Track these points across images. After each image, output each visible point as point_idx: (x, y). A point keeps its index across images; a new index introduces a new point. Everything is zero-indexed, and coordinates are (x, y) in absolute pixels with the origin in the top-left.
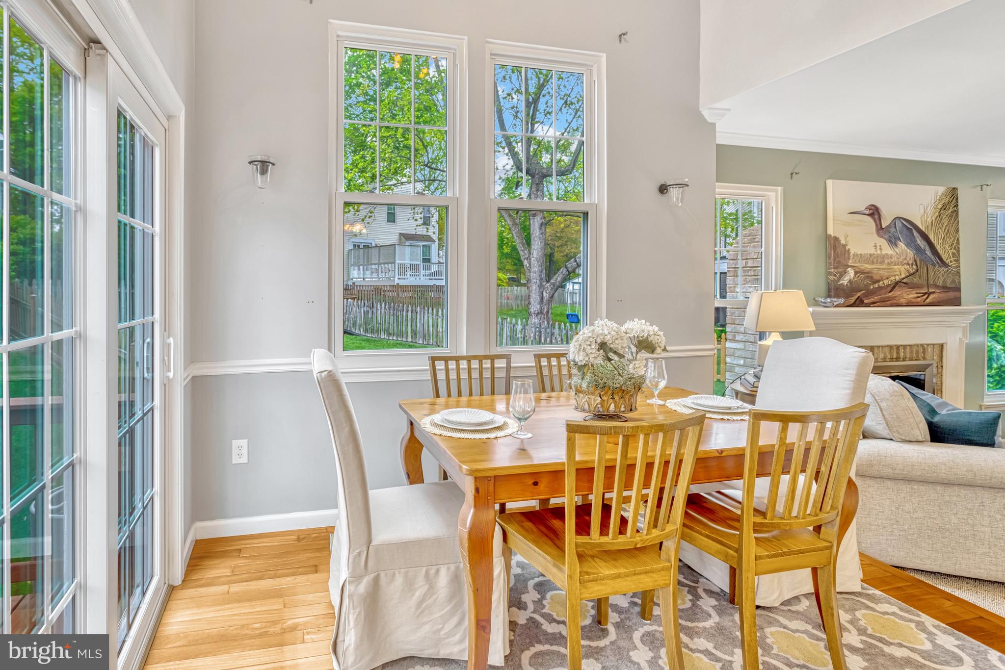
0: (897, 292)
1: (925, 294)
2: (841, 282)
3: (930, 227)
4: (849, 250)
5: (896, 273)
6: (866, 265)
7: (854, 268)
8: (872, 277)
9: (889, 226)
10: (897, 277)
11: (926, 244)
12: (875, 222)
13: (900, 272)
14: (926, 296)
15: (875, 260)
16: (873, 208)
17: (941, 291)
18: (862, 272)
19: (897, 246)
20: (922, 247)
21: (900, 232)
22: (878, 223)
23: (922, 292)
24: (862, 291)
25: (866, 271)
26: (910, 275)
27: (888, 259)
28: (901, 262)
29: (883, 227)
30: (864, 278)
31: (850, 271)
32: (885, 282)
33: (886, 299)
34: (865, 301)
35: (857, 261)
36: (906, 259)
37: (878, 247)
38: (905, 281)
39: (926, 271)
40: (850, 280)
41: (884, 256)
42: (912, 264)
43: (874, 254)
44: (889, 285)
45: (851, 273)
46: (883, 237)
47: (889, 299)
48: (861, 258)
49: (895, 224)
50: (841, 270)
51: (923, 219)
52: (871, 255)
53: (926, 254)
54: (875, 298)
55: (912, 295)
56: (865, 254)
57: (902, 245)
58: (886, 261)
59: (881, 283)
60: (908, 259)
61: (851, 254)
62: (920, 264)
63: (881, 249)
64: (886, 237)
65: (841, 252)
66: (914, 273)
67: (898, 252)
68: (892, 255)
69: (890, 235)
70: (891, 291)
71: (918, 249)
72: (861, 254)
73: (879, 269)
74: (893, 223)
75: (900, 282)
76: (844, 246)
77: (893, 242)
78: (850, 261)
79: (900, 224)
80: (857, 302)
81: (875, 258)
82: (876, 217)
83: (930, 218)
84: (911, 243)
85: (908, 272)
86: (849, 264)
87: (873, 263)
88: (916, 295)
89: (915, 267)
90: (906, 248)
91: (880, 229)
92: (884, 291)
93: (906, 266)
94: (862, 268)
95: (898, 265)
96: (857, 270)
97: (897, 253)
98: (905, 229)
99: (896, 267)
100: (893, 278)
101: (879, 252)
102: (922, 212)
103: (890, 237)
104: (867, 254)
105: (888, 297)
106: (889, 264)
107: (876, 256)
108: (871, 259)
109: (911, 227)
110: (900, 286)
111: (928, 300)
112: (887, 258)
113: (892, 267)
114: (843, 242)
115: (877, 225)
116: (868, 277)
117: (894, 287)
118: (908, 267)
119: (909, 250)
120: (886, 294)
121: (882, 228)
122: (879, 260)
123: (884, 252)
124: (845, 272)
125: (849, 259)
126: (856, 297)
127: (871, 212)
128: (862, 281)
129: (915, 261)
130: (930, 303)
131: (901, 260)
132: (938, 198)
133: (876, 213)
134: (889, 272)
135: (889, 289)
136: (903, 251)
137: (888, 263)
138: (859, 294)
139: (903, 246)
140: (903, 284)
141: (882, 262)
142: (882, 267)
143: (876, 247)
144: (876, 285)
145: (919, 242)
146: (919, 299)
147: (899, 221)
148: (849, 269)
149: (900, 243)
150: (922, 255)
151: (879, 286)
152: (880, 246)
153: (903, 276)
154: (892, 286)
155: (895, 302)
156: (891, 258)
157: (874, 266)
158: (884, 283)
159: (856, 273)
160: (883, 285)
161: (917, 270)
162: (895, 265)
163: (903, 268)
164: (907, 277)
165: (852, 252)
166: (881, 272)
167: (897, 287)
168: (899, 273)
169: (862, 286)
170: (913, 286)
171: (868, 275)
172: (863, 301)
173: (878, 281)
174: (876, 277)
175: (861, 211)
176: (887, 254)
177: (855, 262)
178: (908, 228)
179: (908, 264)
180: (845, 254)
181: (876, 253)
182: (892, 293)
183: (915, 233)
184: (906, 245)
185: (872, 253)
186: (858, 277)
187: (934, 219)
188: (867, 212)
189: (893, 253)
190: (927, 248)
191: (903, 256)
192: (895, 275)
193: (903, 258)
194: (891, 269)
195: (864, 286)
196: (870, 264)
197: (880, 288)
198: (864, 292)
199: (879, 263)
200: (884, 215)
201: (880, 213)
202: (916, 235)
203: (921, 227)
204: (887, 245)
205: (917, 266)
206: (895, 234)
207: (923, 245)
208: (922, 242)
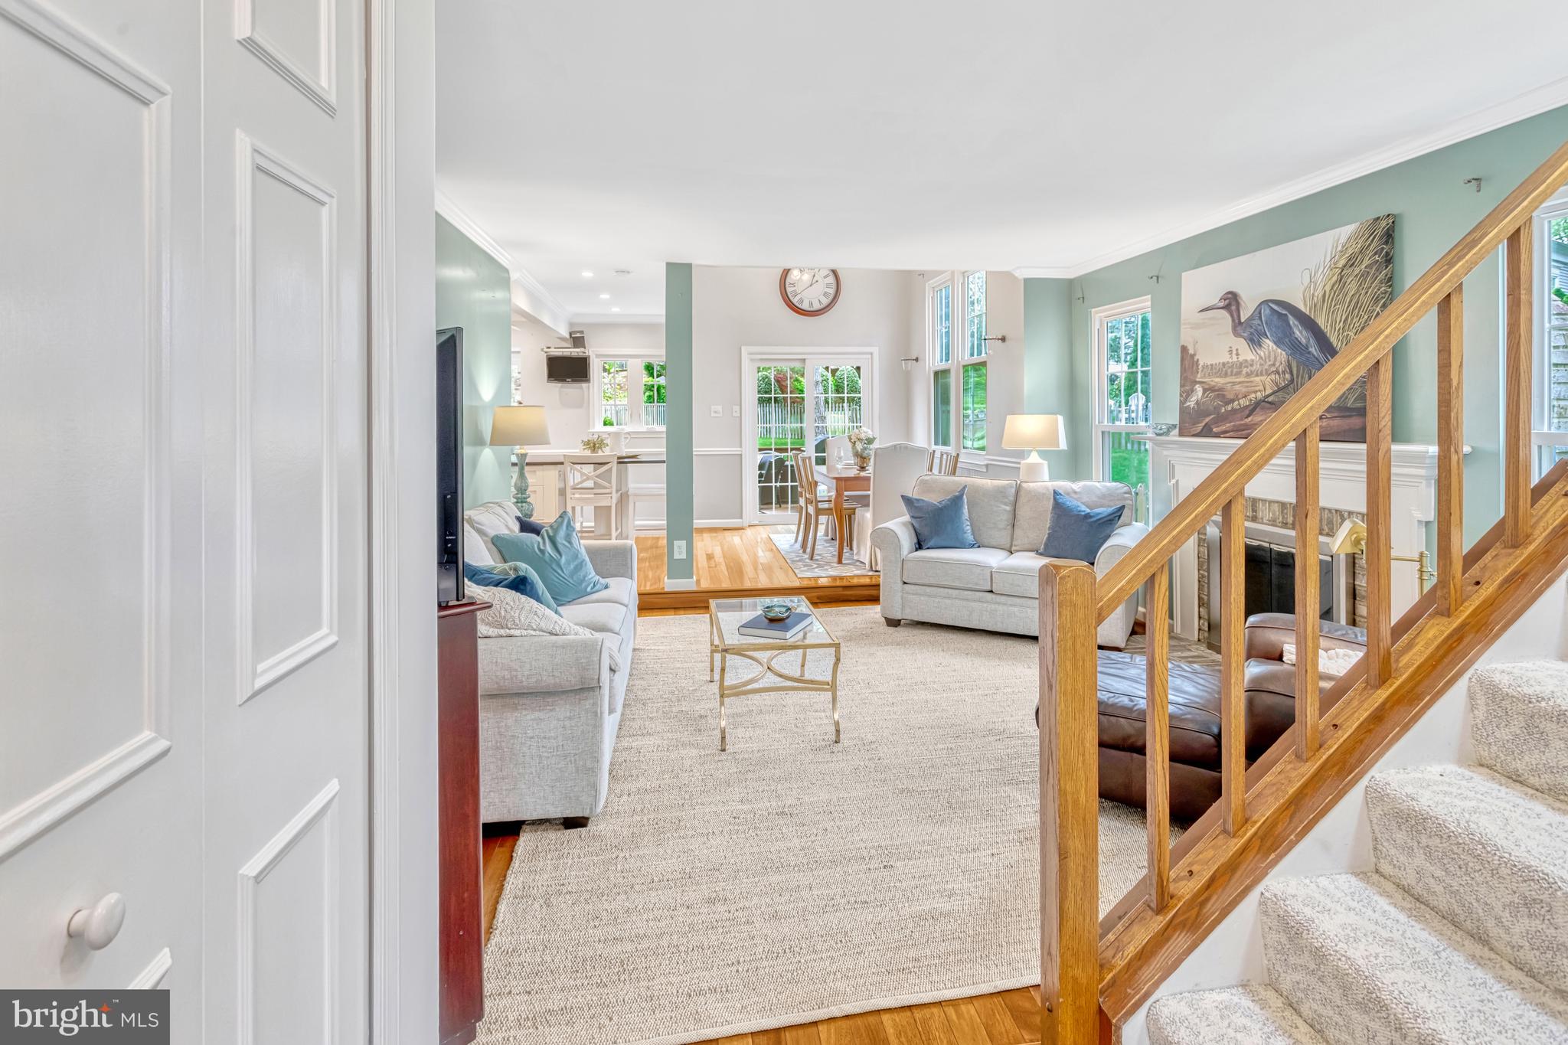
0: (1257, 418)
2: (1188, 404)
3: (1319, 305)
4: (1198, 360)
5: (1257, 388)
6: (1216, 380)
7: (1203, 385)
8: (1224, 396)
9: (1252, 317)
10: (1259, 394)
11: (1310, 335)
12: (1232, 316)
13: (1265, 385)
15: (1229, 371)
16: (1230, 296)
17: (1336, 414)
18: (1212, 389)
19: (1260, 346)
20: (1304, 341)
21: (1266, 323)
22: (1235, 316)
24: (1211, 414)
25: (1216, 388)
26: (1280, 390)
27: (1247, 367)
28: (1266, 371)
29: (1242, 321)
30: (1215, 398)
31: (1198, 389)
32: (1242, 402)
33: (1243, 428)
34: (1214, 430)
35: (1207, 374)
36: (1274, 365)
37: (1234, 352)
38: (1270, 399)
40: (1198, 401)
41: (1241, 364)
42: (1284, 372)
43: (1228, 363)
44: (1246, 406)
45: (1199, 391)
46: (1241, 336)
47: (1247, 427)
48: (1212, 369)
49: (1260, 313)
50: (1187, 388)
51: (1307, 294)
52: (1224, 364)
53: (1309, 353)
54: (1227, 426)
56: (1216, 364)
57: (1269, 344)
58: (1245, 371)
59: (1236, 403)
60: (1278, 364)
61: (1200, 366)
62: (1298, 371)
63: (1237, 354)
64: (1245, 335)
65: (1189, 365)
66: (1286, 386)
67: (1262, 354)
68: (1253, 361)
69: (1252, 330)
70: (1248, 416)
71: (1295, 347)
72: (1212, 365)
73: (1234, 383)
74: (1258, 311)
75: (1264, 401)
76: (1193, 356)
77: (1254, 341)
78: (1199, 376)
79: (1268, 311)
80: (1204, 431)
81: (1229, 367)
82: (1233, 308)
83: (1320, 288)
84: (1285, 339)
85: (1277, 385)
86: (1198, 380)
87: (1226, 375)
89: (1288, 376)
90: (1275, 347)
91: (1238, 325)
92: (1239, 416)
93: (1273, 376)
94: (1213, 383)
95: (1262, 375)
96: (1207, 387)
97: (1261, 358)
98: (1275, 318)
99: (1257, 379)
100: (1253, 395)
101: (1235, 359)
102: (1306, 281)
103: (1252, 333)
104: (1219, 363)
105: (1246, 425)
106: (1248, 375)
107: (1230, 365)
108: (1223, 370)
109: (1284, 312)
110: (1263, 408)
112: (1245, 367)
113: (1252, 379)
114: (1191, 351)
115: (1233, 321)
116: (1218, 395)
117: (1254, 409)
118: (1277, 376)
119: (1279, 351)
120: (1242, 420)
121: (1240, 323)
122: (1235, 370)
123: (1241, 359)
124: (1192, 391)
125: (1198, 372)
126: (1203, 424)
127: (1227, 302)
128: (1211, 402)
129: (1290, 366)
131: (1266, 367)
132: (1340, 248)
133: (1234, 303)
134: (1247, 387)
135: (1247, 412)
136: (1269, 353)
137: (1247, 373)
138: (1207, 420)
139: (1271, 344)
140: (1268, 405)
141: (1239, 373)
142: (1238, 380)
143: (1231, 352)
144: (1229, 408)
145: (1297, 333)
147: (1266, 306)
148: (1197, 386)
149: (1267, 341)
150: (1301, 354)
151: (1232, 409)
152: (1237, 350)
153: (1269, 391)
154: (1252, 407)
156: (1252, 365)
157: (1228, 379)
158: (1239, 404)
159: (1205, 390)
160: (1238, 407)
161: (1292, 381)
162: (1257, 375)
163: (1268, 379)
164: (1273, 393)
165: (1201, 363)
166: (1237, 387)
167: (1258, 409)
168: (1262, 388)
169: (1211, 408)
171: (1220, 393)
172: (1212, 430)
173: (1232, 401)
174: (1230, 396)
175: (1214, 305)
176: (1246, 361)
177: (1205, 376)
178: (1280, 315)
179: (1277, 372)
180: (1193, 367)
181: (1230, 361)
182: (1250, 419)
183: (1292, 320)
184: (1275, 343)
185: (1226, 361)
186: (1207, 397)
187: (1328, 288)
188: (1221, 304)
189: (1254, 358)
190: (1312, 341)
191: (1270, 361)
192: (1257, 391)
193: (1270, 363)
194: (1251, 382)
195: (1215, 408)
196: (1222, 377)
197: (1234, 411)
198: (1213, 416)
199: (1235, 375)
200: (1244, 302)
201: (1240, 301)
202: (1294, 323)
203: (1303, 309)
204: (1247, 346)
205: (1292, 374)
206: (1259, 327)
207: (1305, 338)
208: (1304, 332)
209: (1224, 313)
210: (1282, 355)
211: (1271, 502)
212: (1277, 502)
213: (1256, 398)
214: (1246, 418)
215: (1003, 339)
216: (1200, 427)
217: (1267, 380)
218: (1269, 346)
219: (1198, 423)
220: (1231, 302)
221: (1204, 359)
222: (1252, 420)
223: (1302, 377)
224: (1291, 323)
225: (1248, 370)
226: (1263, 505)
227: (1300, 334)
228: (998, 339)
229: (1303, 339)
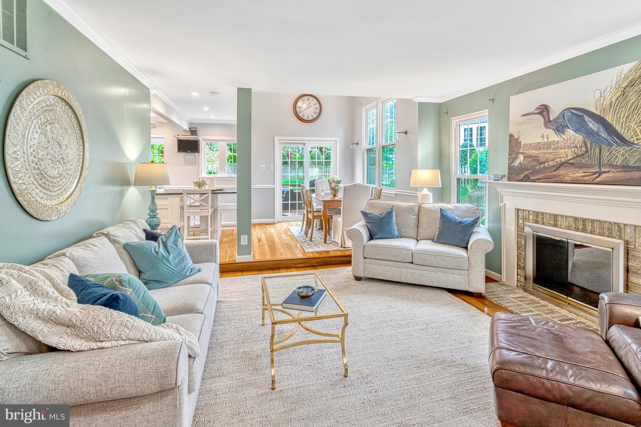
0: (562, 172)
1: (595, 173)
2: (514, 164)
3: (608, 109)
4: (520, 142)
5: (561, 156)
6: (533, 152)
7: (524, 154)
8: (538, 160)
9: (558, 118)
11: (600, 126)
12: (544, 117)
13: (567, 154)
14: (597, 175)
15: (542, 147)
16: (542, 107)
18: (530, 157)
19: (564, 133)
20: (595, 129)
21: (568, 121)
22: (546, 118)
23: (592, 171)
24: (529, 170)
25: (533, 156)
26: (577, 156)
27: (555, 145)
28: (568, 146)
29: (551, 119)
30: (532, 161)
31: (520, 156)
32: (551, 163)
33: (550, 177)
34: (531, 178)
35: (527, 149)
36: (574, 143)
37: (545, 137)
38: (571, 162)
39: (598, 151)
40: (520, 163)
41: (550, 143)
42: (581, 147)
43: (541, 142)
44: (554, 165)
45: (521, 158)
46: (550, 128)
47: (554, 177)
48: (530, 146)
49: (564, 115)
50: (514, 156)
51: (598, 104)
52: (538, 143)
53: (600, 136)
54: (541, 176)
55: (579, 174)
56: (533, 143)
57: (570, 132)
59: (547, 164)
60: (576, 143)
61: (522, 145)
62: (591, 146)
63: (548, 138)
64: (553, 127)
65: (514, 144)
66: (583, 155)
67: (565, 137)
68: (559, 141)
69: (558, 125)
70: (555, 171)
71: (589, 133)
72: (530, 144)
73: (545, 153)
74: (562, 114)
75: (566, 163)
76: (517, 140)
77: (560, 129)
78: (521, 150)
79: (569, 114)
80: (525, 178)
81: (542, 145)
82: (545, 113)
83: (608, 100)
84: (581, 128)
86: (520, 152)
87: (540, 149)
88: (584, 174)
89: (584, 149)
90: (574, 133)
91: (548, 123)
92: (549, 170)
93: (573, 149)
94: (530, 153)
95: (565, 148)
96: (526, 155)
97: (564, 139)
98: (574, 118)
99: (562, 151)
100: (559, 160)
101: (546, 140)
102: (597, 95)
103: (558, 126)
104: (535, 143)
105: (553, 175)
106: (555, 148)
107: (543, 143)
108: (538, 146)
109: (581, 114)
110: (565, 167)
111: (598, 179)
112: (553, 145)
113: (558, 151)
114: (516, 137)
115: (545, 120)
116: (534, 159)
117: (559, 167)
118: (576, 149)
119: (578, 135)
120: (551, 173)
121: (550, 121)
122: (546, 147)
123: (550, 140)
124: (517, 158)
125: (520, 148)
126: (524, 175)
127: (540, 110)
128: (529, 163)
129: (585, 144)
130: (600, 182)
131: (568, 144)
132: (624, 76)
134: (554, 155)
136: (570, 136)
138: (527, 173)
139: (571, 132)
141: (549, 148)
142: (548, 151)
143: (543, 137)
144: (542, 166)
145: (591, 125)
146: (587, 178)
147: (568, 112)
148: (520, 155)
149: (569, 130)
150: (594, 137)
151: (544, 167)
152: (547, 135)
153: (570, 157)
154: (557, 166)
155: (560, 179)
156: (558, 143)
157: (541, 151)
158: (549, 164)
159: (525, 158)
160: (548, 166)
161: (587, 151)
162: (561, 149)
164: (573, 158)
165: (523, 143)
166: (547, 155)
167: (562, 167)
168: (565, 155)
169: (529, 166)
170: (580, 166)
171: (535, 158)
172: (530, 178)
173: (544, 163)
174: (543, 160)
175: (532, 112)
176: (554, 141)
177: (525, 150)
178: (578, 116)
179: (576, 147)
180: (517, 145)
181: (543, 141)
182: (556, 172)
183: (587, 118)
184: (574, 131)
185: (539, 141)
186: (527, 161)
187: (614, 99)
188: (537, 112)
189: (559, 139)
190: (602, 129)
191: (570, 141)
192: (561, 157)
193: (571, 142)
194: (558, 152)
195: (532, 166)
196: (537, 150)
197: (545, 168)
198: (530, 171)
199: (546, 149)
200: (552, 110)
201: (549, 109)
202: (588, 120)
203: (595, 112)
204: (554, 133)
205: (587, 148)
206: (563, 123)
207: (597, 128)
208: (596, 124)
209: (540, 117)
210: (579, 138)
211: (567, 217)
212: (571, 217)
213: (561, 161)
214: (554, 172)
215: (406, 133)
216: (521, 177)
217: (569, 152)
218: (570, 133)
219: (521, 174)
220: (544, 110)
221: (524, 141)
222: (558, 173)
223: (594, 149)
224: (586, 120)
225: (555, 146)
226: (561, 218)
227: (592, 125)
228: (404, 133)
229: (595, 128)
